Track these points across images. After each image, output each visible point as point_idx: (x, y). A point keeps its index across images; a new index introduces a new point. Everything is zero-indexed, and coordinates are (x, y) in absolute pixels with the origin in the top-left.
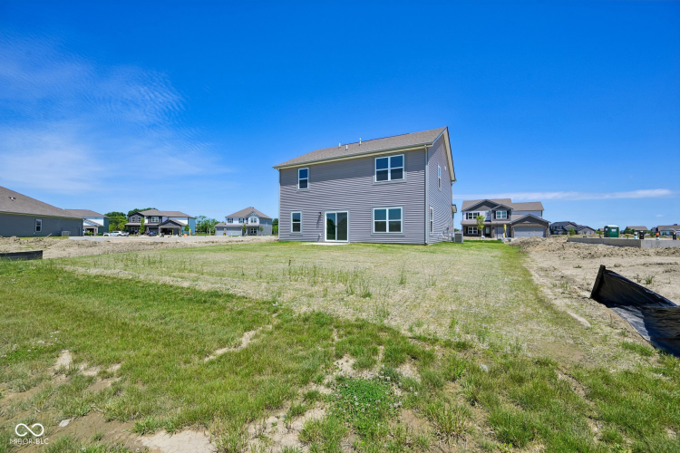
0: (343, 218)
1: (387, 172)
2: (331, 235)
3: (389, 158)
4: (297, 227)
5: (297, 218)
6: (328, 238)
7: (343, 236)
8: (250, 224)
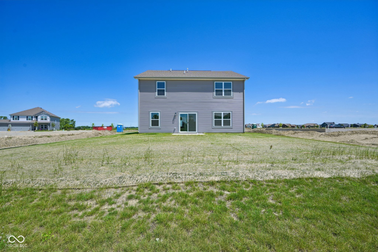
0: (192, 117)
1: (222, 91)
2: (183, 128)
3: (223, 83)
4: (155, 123)
5: (155, 116)
6: (181, 131)
7: (193, 128)
8: (39, 120)
